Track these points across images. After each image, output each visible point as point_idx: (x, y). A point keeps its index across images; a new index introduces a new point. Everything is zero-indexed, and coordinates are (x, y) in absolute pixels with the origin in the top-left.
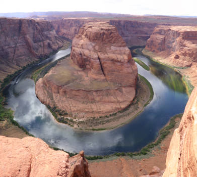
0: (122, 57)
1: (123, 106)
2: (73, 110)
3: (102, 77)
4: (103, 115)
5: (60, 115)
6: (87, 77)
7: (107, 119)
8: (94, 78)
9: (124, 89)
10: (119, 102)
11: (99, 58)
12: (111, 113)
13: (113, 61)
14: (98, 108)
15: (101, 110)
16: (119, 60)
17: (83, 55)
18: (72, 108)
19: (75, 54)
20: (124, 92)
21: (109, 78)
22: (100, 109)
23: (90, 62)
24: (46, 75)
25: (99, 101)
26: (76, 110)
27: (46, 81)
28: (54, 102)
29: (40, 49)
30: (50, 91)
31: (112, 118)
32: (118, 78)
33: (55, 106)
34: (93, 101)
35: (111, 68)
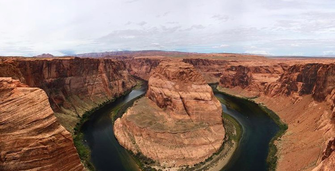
0: (205, 95)
1: (218, 146)
2: (160, 157)
3: (187, 117)
4: (198, 162)
5: (146, 163)
6: (170, 117)
7: (204, 166)
8: (178, 119)
9: (212, 128)
10: (211, 143)
11: (181, 98)
12: (207, 158)
13: (196, 99)
14: (190, 153)
15: (194, 156)
16: (203, 98)
17: (163, 94)
18: (159, 155)
19: (154, 94)
20: (213, 131)
21: (194, 118)
22: (192, 155)
23: (171, 101)
24: (123, 115)
25: (188, 145)
26: (164, 157)
27: (125, 122)
28: (137, 146)
29: (115, 88)
30: (130, 133)
31: (209, 163)
32: (204, 117)
33: (140, 151)
34: (182, 145)
35: (195, 108)
